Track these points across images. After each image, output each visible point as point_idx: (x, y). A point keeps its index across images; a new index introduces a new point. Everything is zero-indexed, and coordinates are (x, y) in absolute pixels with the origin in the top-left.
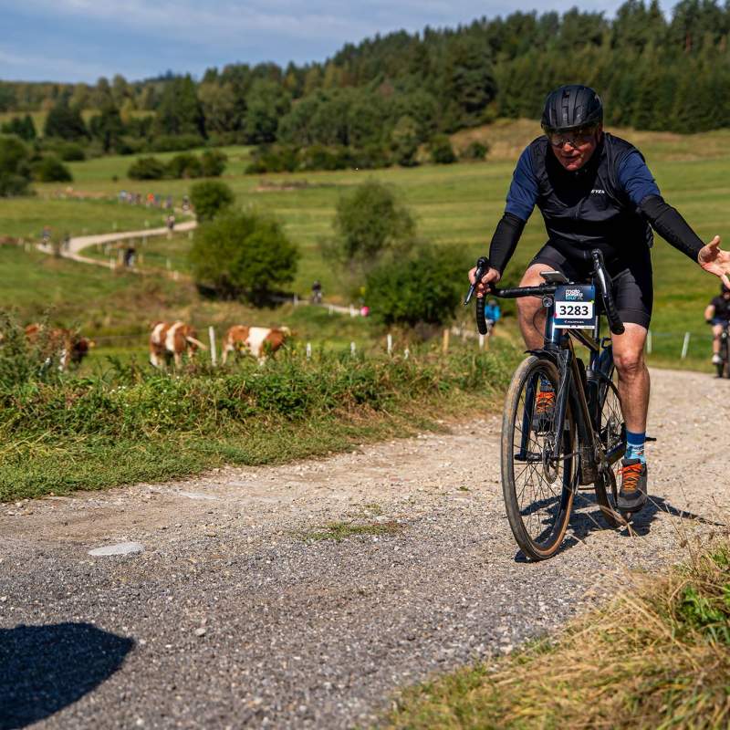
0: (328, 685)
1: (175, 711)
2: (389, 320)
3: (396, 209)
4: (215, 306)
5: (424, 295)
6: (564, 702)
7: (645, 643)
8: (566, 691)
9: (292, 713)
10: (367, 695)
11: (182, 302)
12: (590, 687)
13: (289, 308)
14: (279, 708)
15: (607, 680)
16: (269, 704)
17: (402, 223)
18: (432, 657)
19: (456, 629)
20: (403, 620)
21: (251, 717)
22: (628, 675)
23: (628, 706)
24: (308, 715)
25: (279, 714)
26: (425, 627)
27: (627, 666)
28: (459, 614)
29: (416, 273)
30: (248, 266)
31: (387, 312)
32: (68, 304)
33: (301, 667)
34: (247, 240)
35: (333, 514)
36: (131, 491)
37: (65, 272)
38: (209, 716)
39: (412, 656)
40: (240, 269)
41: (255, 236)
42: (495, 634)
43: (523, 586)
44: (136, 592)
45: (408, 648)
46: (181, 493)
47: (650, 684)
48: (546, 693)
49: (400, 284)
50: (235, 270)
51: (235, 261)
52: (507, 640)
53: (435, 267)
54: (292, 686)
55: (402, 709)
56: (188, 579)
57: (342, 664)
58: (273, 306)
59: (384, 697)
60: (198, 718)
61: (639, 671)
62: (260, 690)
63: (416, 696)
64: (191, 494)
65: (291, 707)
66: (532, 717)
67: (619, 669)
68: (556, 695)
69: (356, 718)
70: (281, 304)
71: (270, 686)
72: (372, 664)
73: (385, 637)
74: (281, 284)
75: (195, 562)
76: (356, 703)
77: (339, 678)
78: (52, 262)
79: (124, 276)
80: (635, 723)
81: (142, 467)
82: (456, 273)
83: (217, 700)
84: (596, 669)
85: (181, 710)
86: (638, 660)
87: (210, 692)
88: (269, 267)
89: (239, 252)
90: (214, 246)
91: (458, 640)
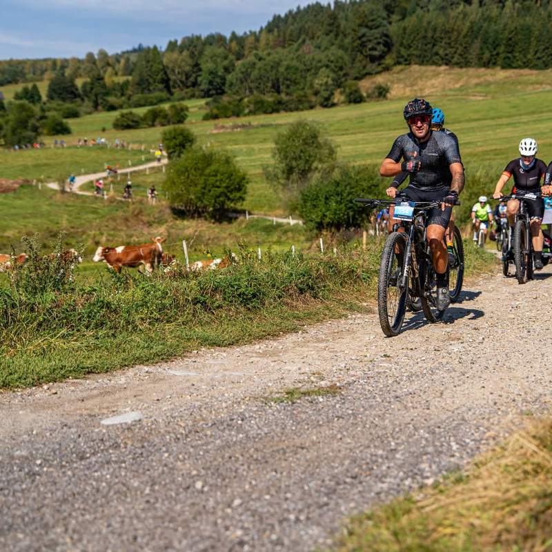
0: (292, 517)
1: (176, 544)
2: (320, 226)
3: (321, 140)
4: (186, 222)
5: (345, 205)
6: (476, 522)
7: (537, 472)
8: (478, 513)
9: (266, 541)
10: (323, 523)
11: (160, 222)
12: (497, 509)
13: (243, 221)
14: (256, 537)
15: (509, 503)
16: (247, 534)
17: (326, 151)
18: (371, 491)
19: (389, 468)
20: (347, 462)
21: (234, 546)
22: (525, 498)
23: (527, 522)
24: (279, 542)
25: (256, 543)
26: (364, 467)
27: (524, 491)
28: (390, 456)
29: (339, 189)
30: (210, 191)
31: (319, 220)
32: (72, 228)
33: (270, 504)
34: (207, 171)
35: (286, 381)
36: (130, 372)
37: (69, 203)
38: (201, 546)
39: (355, 491)
40: (203, 194)
41: (213, 167)
42: (419, 470)
43: (437, 430)
44: (139, 451)
45: (352, 485)
46: (170, 371)
47: (543, 504)
48: (461, 515)
49: (327, 198)
50: (199, 195)
51: (199, 188)
52: (429, 474)
53: (353, 183)
54: (264, 519)
55: (351, 533)
56: (179, 439)
57: (301, 499)
58: (230, 220)
59: (336, 524)
60: (194, 549)
61: (533, 494)
62: (240, 524)
63: (361, 522)
64: (176, 371)
65: (265, 536)
66: (452, 535)
67: (518, 494)
68: (470, 516)
69: (315, 542)
70: (236, 218)
71: (247, 520)
72: (325, 499)
73: (334, 477)
74: (235, 204)
75: (183, 425)
76: (315, 531)
77: (300, 511)
78: (59, 196)
79: (115, 204)
80: (533, 536)
81: (138, 353)
82: (370, 187)
83: (207, 534)
84: (499, 495)
85: (180, 542)
86: (533, 485)
87: (202, 528)
88: (226, 191)
89: (202, 181)
90: (182, 177)
91: (391, 477)
